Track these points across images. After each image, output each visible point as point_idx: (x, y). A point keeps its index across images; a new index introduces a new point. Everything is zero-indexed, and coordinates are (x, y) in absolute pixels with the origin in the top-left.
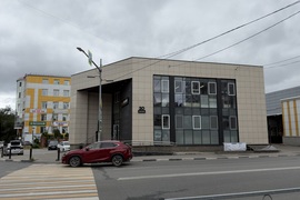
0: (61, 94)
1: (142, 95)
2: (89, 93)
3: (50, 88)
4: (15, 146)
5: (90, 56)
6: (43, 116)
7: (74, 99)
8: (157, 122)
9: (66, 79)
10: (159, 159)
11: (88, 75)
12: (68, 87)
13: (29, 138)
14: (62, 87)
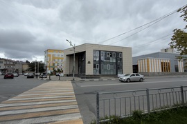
0: (60, 56)
1: (89, 57)
2: (70, 56)
3: (56, 54)
4: (44, 74)
5: (71, 43)
6: (54, 64)
7: (65, 58)
8: (94, 67)
9: (62, 51)
11: (70, 50)
12: (63, 54)
13: (49, 72)
14: (60, 54)
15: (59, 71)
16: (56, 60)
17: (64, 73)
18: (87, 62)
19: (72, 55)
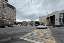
0: (44, 19)
1: (57, 17)
3: (42, 18)
6: (42, 22)
7: (46, 19)
9: (44, 17)
10: (61, 28)
11: (47, 16)
12: (45, 18)
15: (44, 24)
16: (43, 20)
17: (46, 24)
18: (56, 20)
19: (48, 18)
